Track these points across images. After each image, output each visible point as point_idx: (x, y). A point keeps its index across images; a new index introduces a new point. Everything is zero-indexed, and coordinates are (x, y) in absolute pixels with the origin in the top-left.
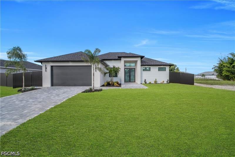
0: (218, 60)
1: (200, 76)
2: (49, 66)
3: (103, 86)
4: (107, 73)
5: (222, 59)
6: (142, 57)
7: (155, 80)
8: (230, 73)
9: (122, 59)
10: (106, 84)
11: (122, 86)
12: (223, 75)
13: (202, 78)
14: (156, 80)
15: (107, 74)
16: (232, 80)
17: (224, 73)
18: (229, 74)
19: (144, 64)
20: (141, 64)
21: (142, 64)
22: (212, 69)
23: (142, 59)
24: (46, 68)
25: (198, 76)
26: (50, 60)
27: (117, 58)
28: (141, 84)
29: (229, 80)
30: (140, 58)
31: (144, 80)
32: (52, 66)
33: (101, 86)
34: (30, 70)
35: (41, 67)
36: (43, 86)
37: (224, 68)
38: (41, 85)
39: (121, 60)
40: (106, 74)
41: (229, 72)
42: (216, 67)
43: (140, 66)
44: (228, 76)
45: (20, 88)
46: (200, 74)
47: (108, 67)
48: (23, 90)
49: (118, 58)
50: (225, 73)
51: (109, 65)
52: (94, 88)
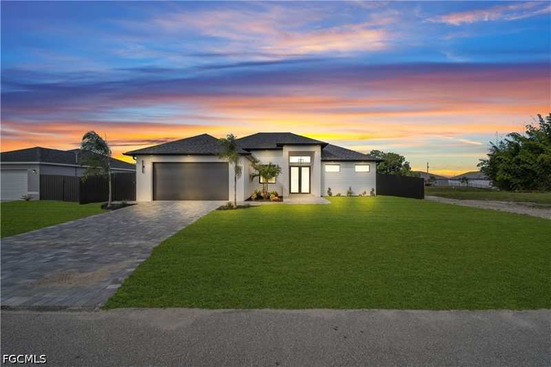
0: (489, 147)
1: (457, 182)
2: (149, 162)
3: (250, 199)
4: (256, 175)
5: (498, 145)
6: (323, 145)
7: (348, 189)
8: (511, 175)
9: (284, 148)
10: (255, 196)
11: (284, 200)
12: (498, 179)
13: (461, 185)
14: (350, 189)
15: (255, 178)
16: (517, 191)
17: (500, 175)
18: (510, 177)
19: (328, 159)
20: (320, 158)
21: (324, 159)
22: (478, 166)
23: (325, 149)
24: (144, 167)
25: (454, 182)
26: (151, 152)
27: (275, 146)
28: (322, 196)
29: (510, 190)
30: (320, 148)
31: (327, 190)
32: (154, 163)
33: (246, 201)
34: (114, 170)
35: (133, 166)
36: (137, 200)
37: (501, 165)
38: (134, 198)
39: (282, 149)
40: (254, 176)
41: (509, 172)
42: (485, 161)
43: (320, 163)
44: (507, 181)
45: (103, 203)
46: (457, 176)
47: (257, 164)
48: (109, 206)
49: (278, 146)
50: (502, 176)
51: (259, 161)
52: (235, 203)
